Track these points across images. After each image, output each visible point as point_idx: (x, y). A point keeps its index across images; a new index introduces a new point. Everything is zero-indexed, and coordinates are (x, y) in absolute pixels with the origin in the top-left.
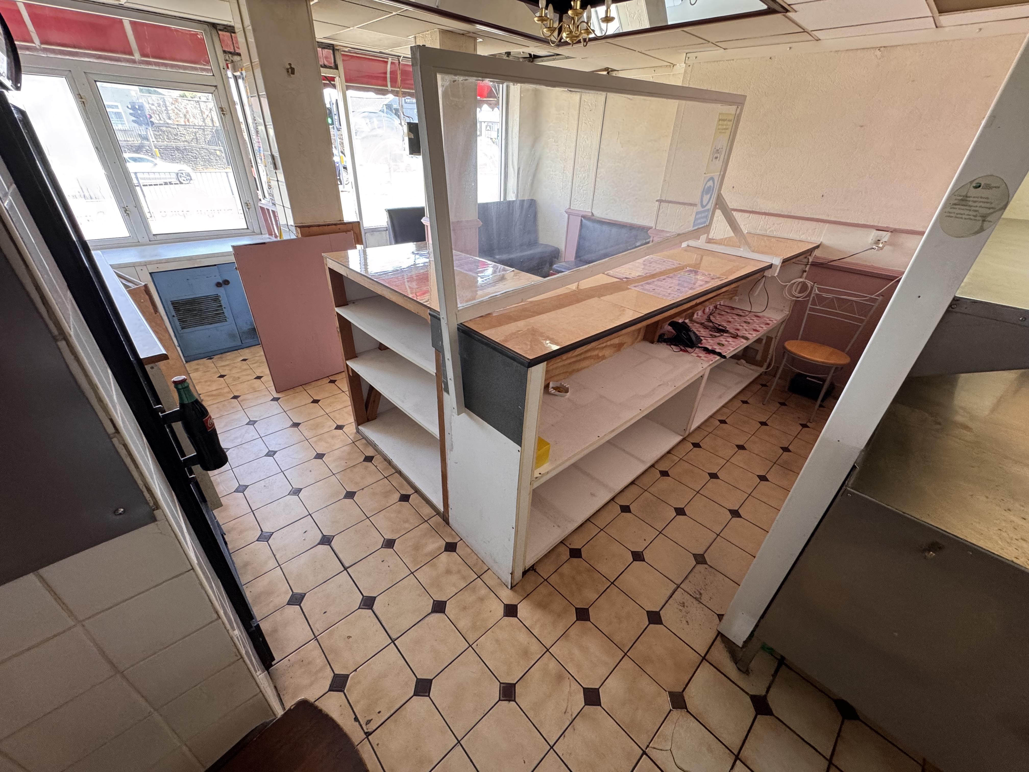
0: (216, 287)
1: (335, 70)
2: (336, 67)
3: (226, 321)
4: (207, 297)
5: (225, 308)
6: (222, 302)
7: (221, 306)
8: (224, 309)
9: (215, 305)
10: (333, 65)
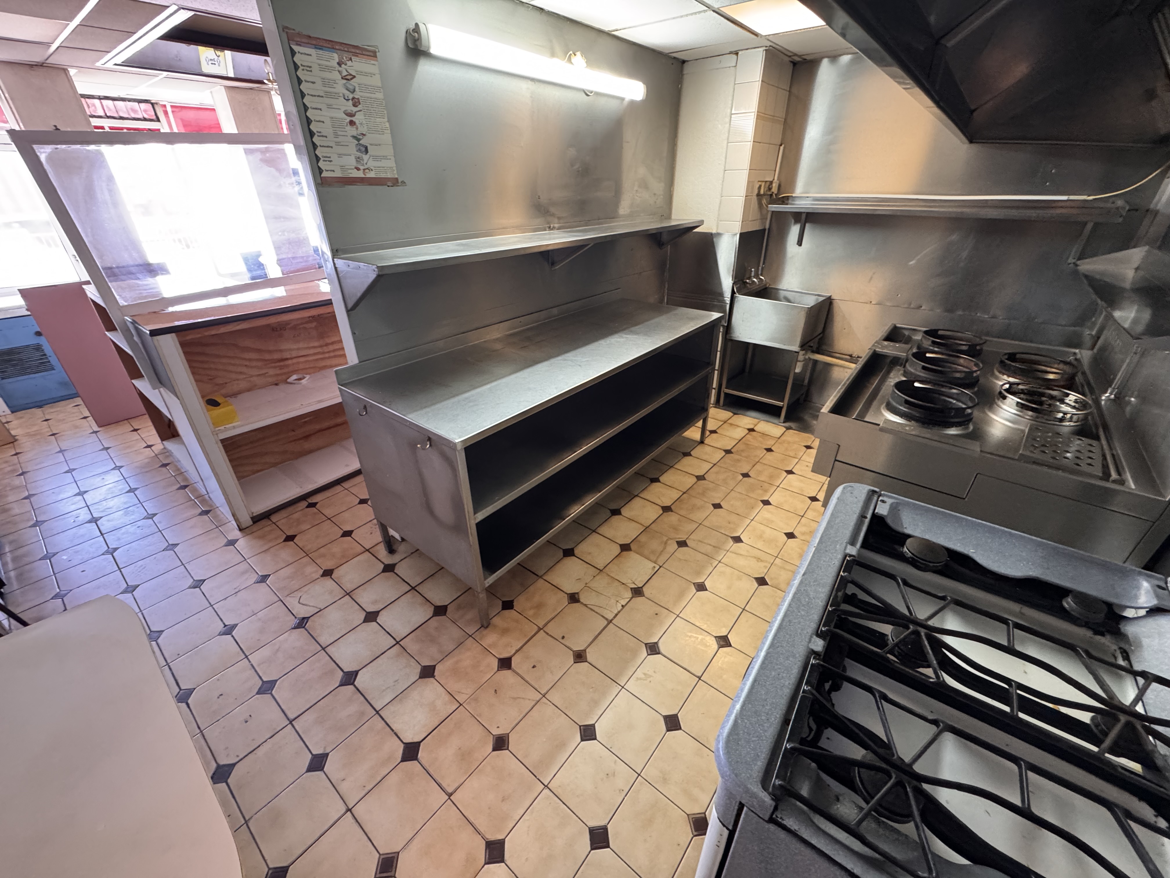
0: (35, 336)
1: (158, 123)
2: (158, 120)
3: (54, 370)
4: (28, 346)
5: (50, 356)
6: (45, 351)
7: (45, 355)
8: (49, 358)
9: (38, 354)
10: (154, 117)
